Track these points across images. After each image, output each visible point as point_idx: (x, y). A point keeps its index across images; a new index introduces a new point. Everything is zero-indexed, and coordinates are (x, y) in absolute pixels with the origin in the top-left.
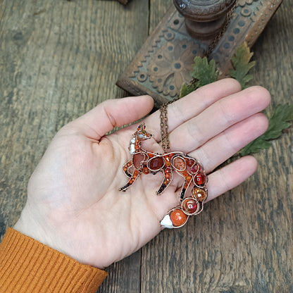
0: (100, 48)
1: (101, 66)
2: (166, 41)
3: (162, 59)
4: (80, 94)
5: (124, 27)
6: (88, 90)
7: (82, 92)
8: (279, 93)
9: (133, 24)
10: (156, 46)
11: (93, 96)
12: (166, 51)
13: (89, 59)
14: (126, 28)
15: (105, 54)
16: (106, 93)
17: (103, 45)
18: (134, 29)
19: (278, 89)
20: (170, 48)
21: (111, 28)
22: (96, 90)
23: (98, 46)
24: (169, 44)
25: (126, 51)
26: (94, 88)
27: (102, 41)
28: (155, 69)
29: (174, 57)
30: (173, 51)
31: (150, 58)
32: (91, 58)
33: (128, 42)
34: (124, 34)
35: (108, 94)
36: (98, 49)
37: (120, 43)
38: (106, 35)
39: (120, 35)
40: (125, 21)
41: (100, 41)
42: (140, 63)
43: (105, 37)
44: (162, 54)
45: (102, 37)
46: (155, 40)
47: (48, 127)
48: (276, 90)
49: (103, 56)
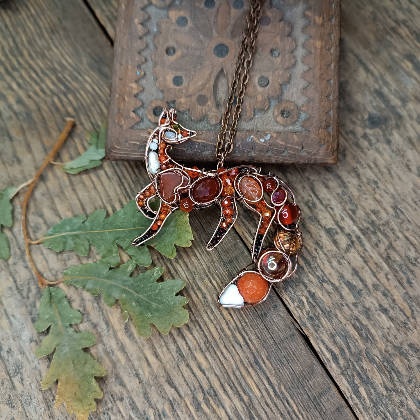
0: (19, 101)
1: (45, 139)
2: (163, 13)
3: (179, 53)
4: (41, 220)
5: (41, 36)
6: (53, 203)
7: (41, 216)
8: (410, 11)
9: (56, 20)
10: (148, 33)
11: (71, 209)
12: (175, 30)
13: (11, 139)
14: (46, 36)
15: (39, 109)
16: (95, 188)
17: (21, 93)
18: (65, 29)
19: (405, 6)
20: (182, 21)
21: (17, 51)
22: (68, 192)
23: (12, 100)
24: (174, 15)
25: (76, 79)
26: (62, 192)
27: (15, 86)
28: (177, 81)
29: (202, 37)
30: (190, 24)
31: (150, 64)
32: (13, 133)
33: (69, 61)
34: (49, 49)
35: (99, 188)
36: (16, 107)
37: (54, 71)
38: (15, 69)
39: (43, 56)
40: (36, 23)
41: (11, 88)
42: (134, 85)
43: (16, 74)
44: (171, 43)
45: (8, 78)
46: (136, 21)
47: (17, 337)
48: (401, 8)
49: (35, 115)
